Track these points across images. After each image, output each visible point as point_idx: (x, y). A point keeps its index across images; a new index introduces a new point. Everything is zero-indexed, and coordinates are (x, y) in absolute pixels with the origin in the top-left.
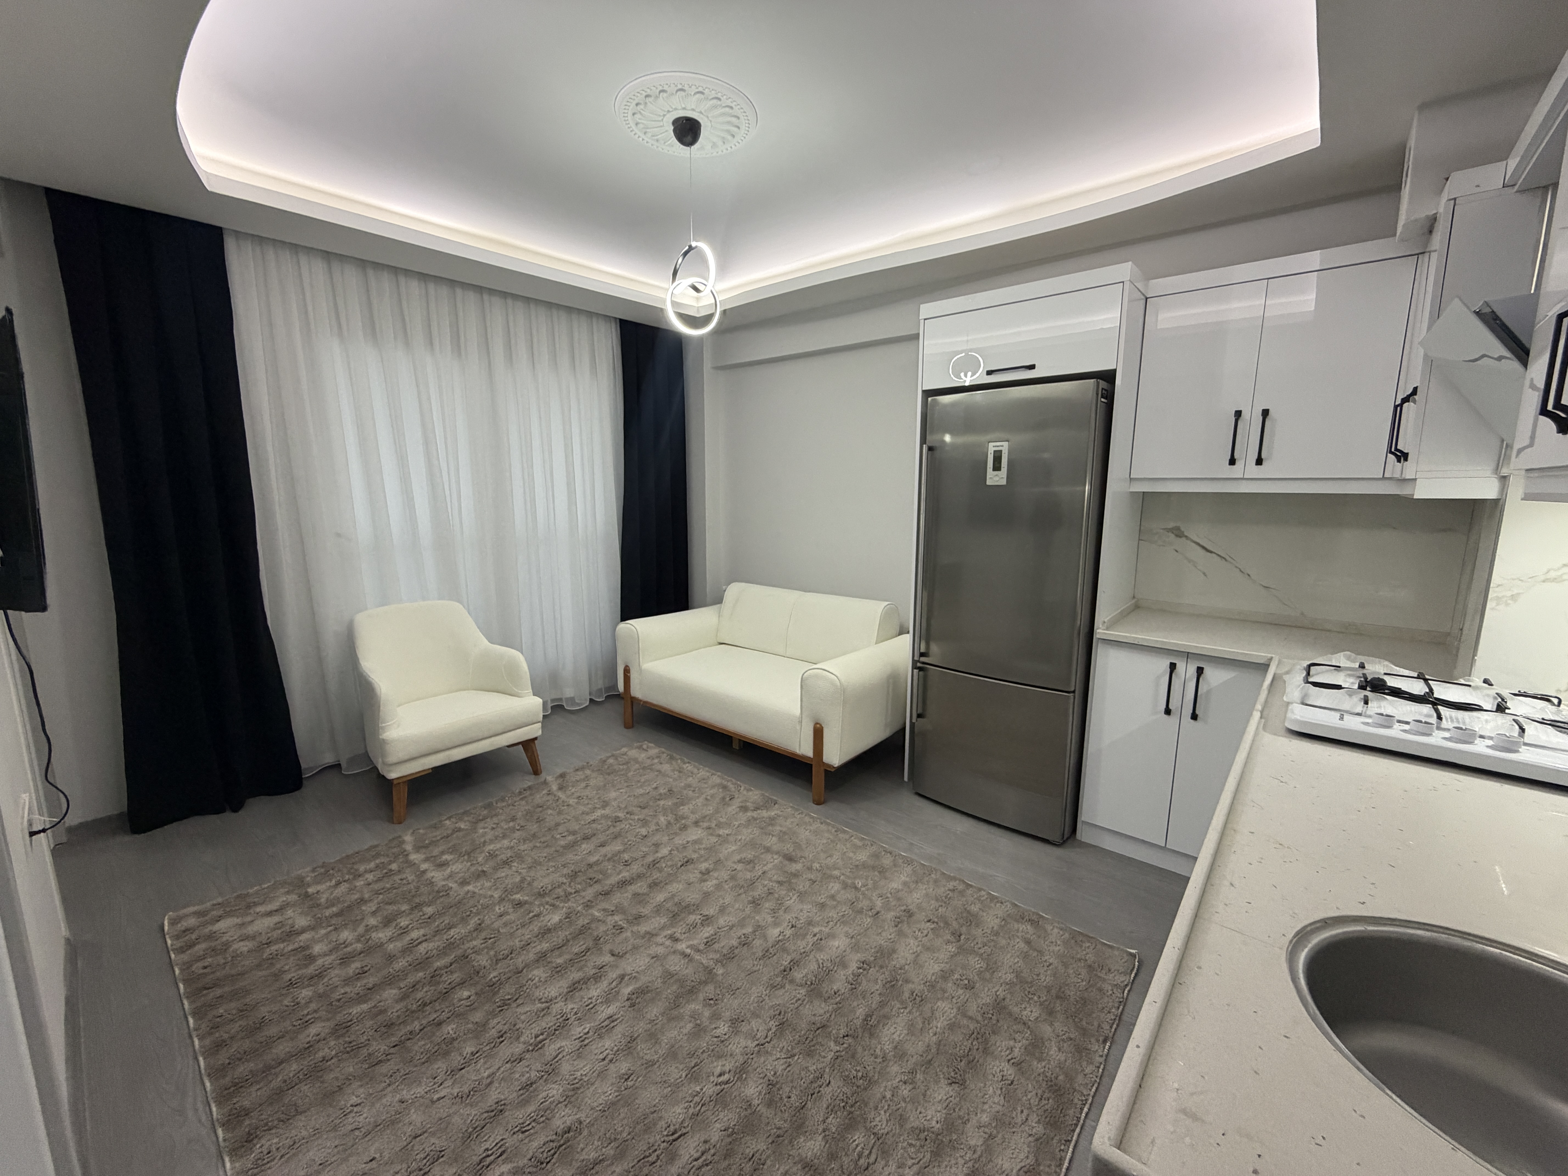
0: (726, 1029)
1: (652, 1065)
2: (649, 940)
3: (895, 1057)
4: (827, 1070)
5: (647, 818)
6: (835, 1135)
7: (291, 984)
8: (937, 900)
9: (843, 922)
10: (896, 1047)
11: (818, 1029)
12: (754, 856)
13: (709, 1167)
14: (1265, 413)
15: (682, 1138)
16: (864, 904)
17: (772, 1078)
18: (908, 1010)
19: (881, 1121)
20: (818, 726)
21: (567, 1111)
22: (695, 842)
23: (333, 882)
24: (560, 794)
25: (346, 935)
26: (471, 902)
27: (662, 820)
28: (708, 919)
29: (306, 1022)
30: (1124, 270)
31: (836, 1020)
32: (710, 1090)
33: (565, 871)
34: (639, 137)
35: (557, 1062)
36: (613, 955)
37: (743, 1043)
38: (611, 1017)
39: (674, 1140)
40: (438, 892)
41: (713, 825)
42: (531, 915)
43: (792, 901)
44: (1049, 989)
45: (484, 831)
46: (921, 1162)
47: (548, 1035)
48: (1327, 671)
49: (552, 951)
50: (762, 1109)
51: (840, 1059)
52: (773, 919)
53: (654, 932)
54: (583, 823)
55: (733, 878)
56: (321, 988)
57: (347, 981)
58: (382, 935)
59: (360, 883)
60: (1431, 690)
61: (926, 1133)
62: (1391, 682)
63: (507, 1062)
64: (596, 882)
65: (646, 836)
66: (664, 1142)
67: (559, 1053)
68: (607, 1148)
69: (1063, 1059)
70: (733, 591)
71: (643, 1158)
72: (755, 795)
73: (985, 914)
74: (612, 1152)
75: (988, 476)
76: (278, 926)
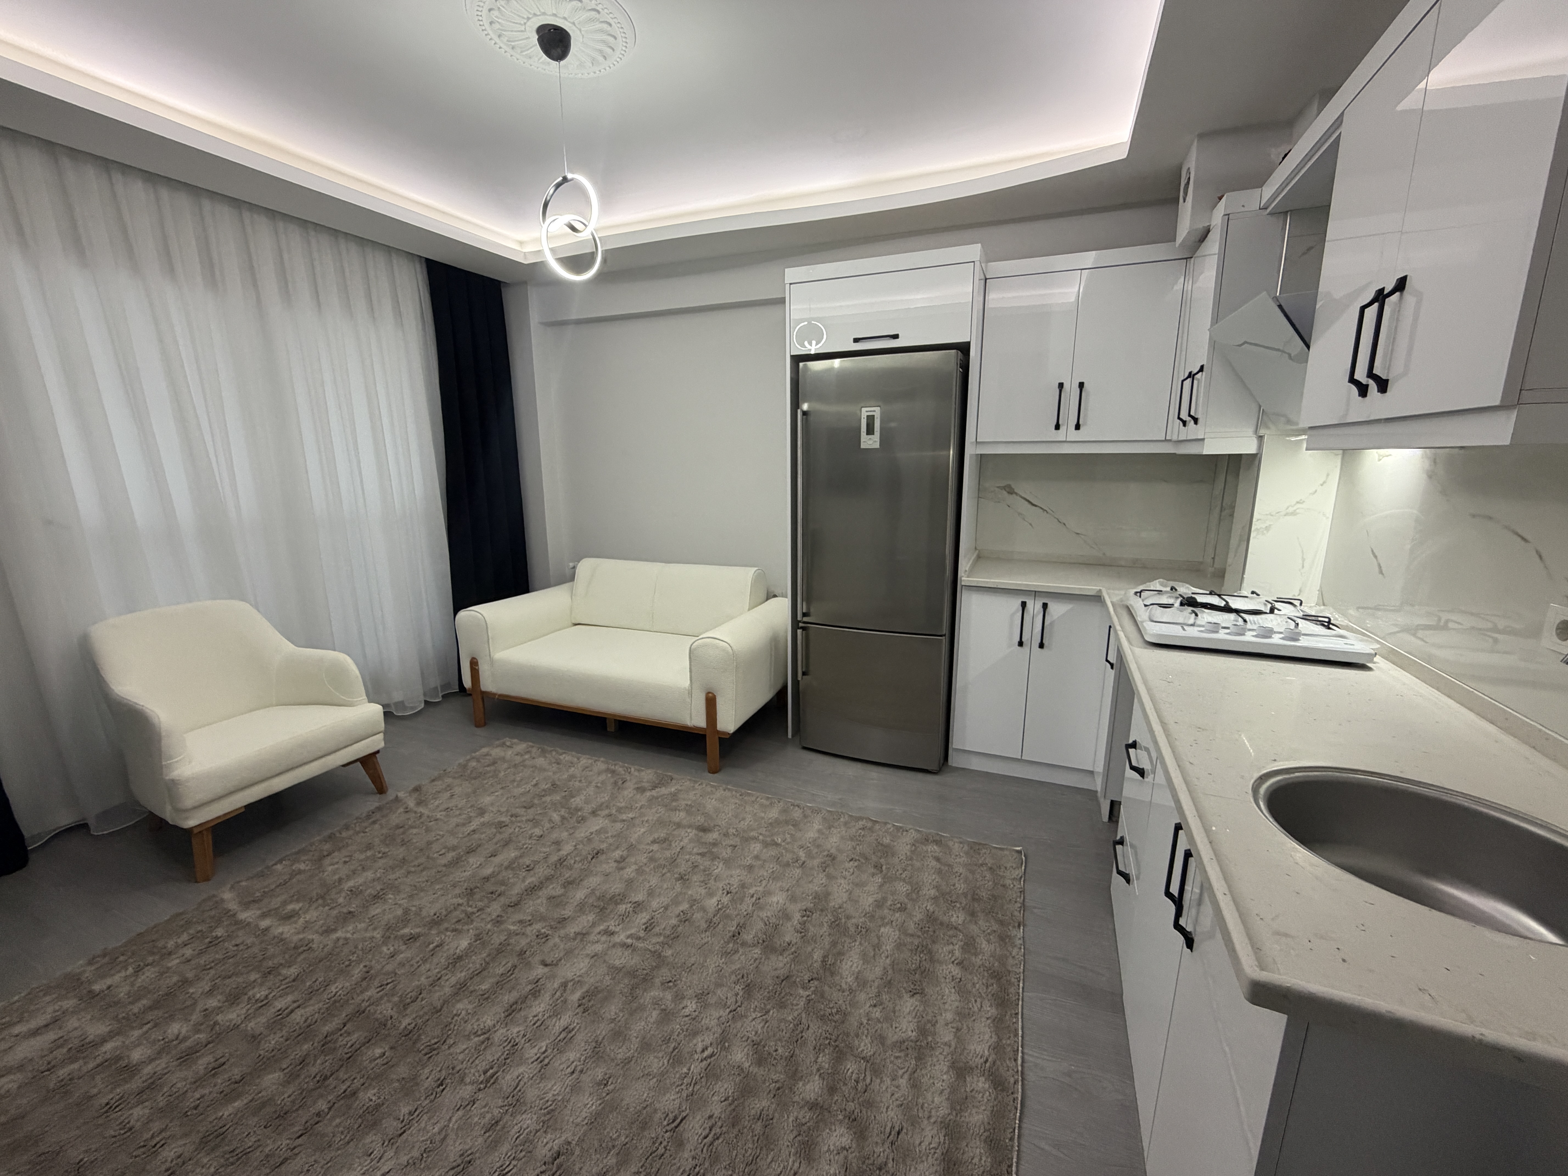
0: (694, 1006)
1: (629, 1062)
2: (582, 940)
3: (858, 986)
4: (804, 1015)
5: (536, 817)
6: (830, 1071)
7: (109, 1107)
8: (852, 839)
9: (774, 879)
10: (857, 978)
11: (783, 981)
12: (667, 834)
13: (720, 1140)
14: (1081, 385)
15: (684, 1121)
16: (788, 857)
17: (755, 1038)
18: (857, 943)
19: (865, 1046)
20: (710, 695)
21: (549, 1136)
22: (598, 832)
23: (130, 970)
24: (421, 809)
25: (175, 1028)
26: (346, 950)
27: (556, 817)
28: (639, 905)
29: (154, 1147)
30: (974, 251)
31: (796, 968)
32: (696, 1068)
33: (457, 891)
34: (491, 39)
35: (520, 1091)
36: (546, 965)
37: (716, 1014)
38: (567, 1028)
39: (676, 1127)
40: (296, 948)
41: (614, 812)
42: (431, 946)
43: (719, 869)
44: (965, 895)
45: (333, 869)
46: (910, 1070)
47: (499, 1067)
48: (1154, 595)
49: (471, 978)
50: (754, 1070)
51: (812, 1002)
52: (707, 890)
53: (584, 932)
54: (461, 836)
55: (652, 859)
56: (161, 1101)
57: (198, 1082)
58: (233, 1015)
59: (173, 962)
60: (1227, 602)
61: (906, 1044)
62: (1200, 599)
63: (458, 1109)
64: (499, 895)
65: (541, 836)
66: (667, 1131)
67: (520, 1081)
68: (609, 1158)
69: (993, 949)
70: (585, 567)
71: (651, 1155)
72: (648, 775)
73: (895, 844)
74: (614, 1161)
75: (862, 440)
76: (57, 1044)
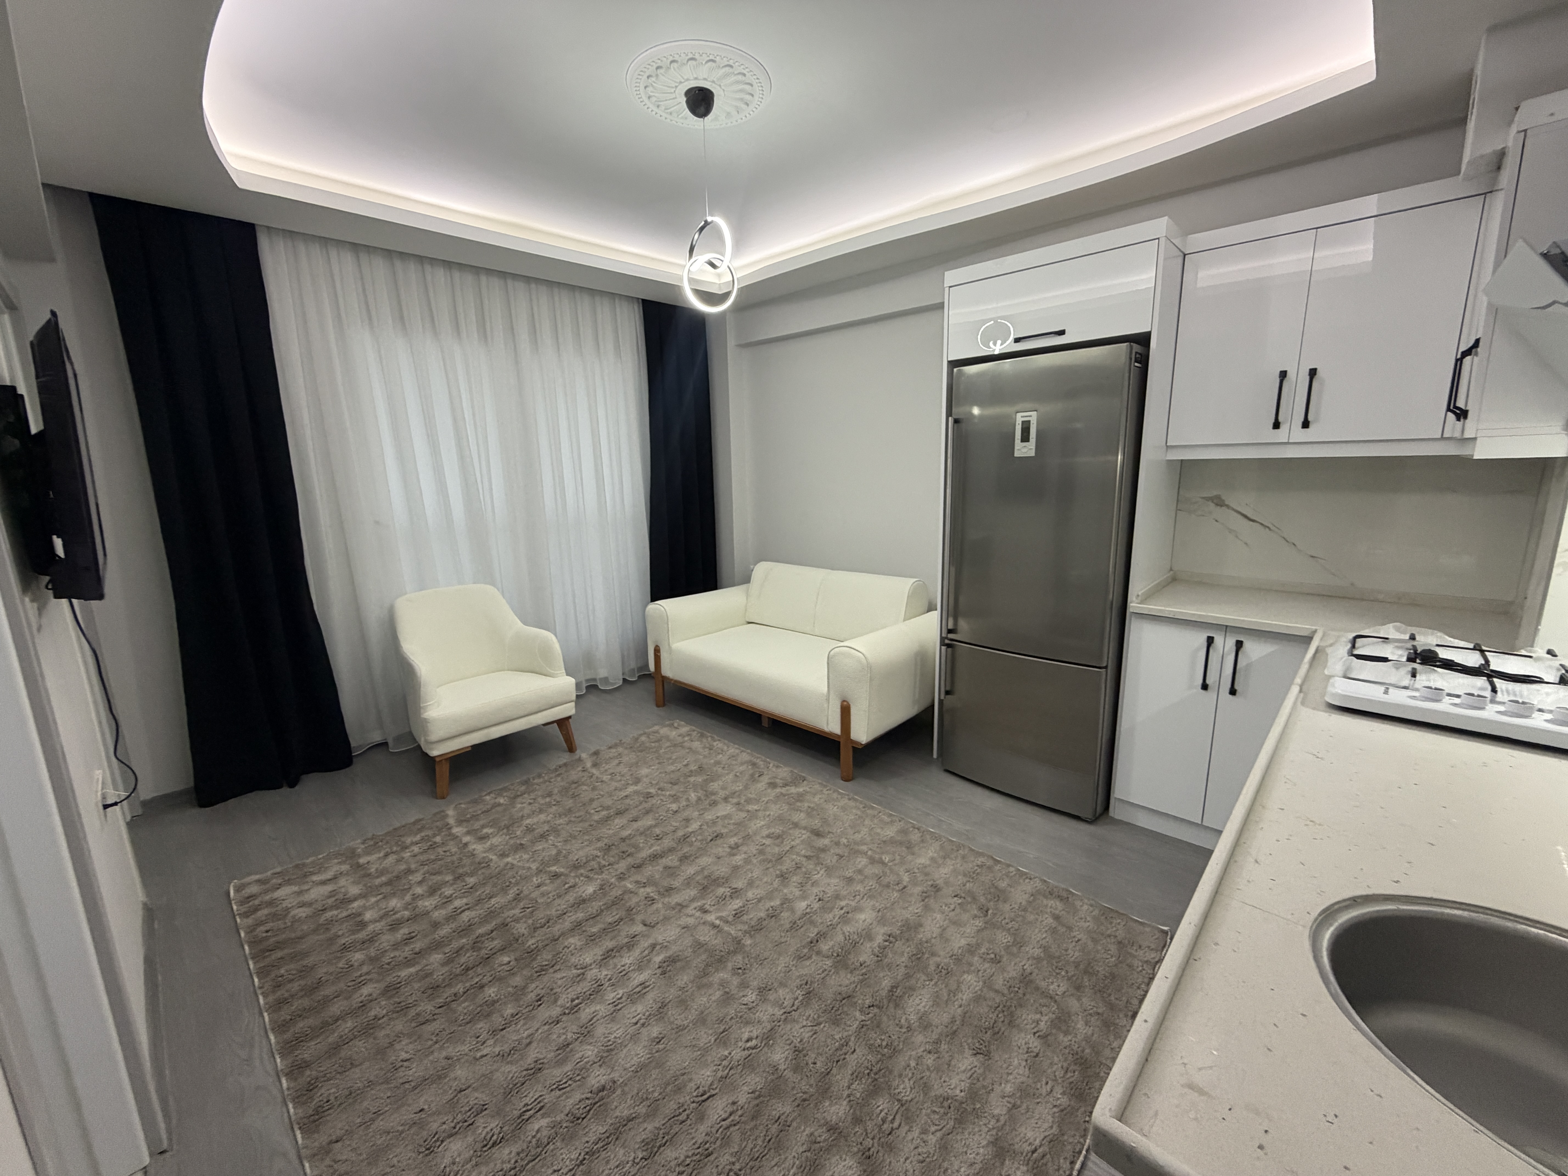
0: (754, 998)
1: (682, 1030)
2: (680, 911)
3: (919, 1027)
4: (853, 1039)
5: (678, 794)
6: (860, 1101)
7: (345, 948)
8: (965, 875)
9: (869, 897)
10: (921, 1018)
11: (844, 999)
12: (783, 831)
13: (737, 1127)
14: (1313, 373)
15: (711, 1099)
16: (892, 878)
17: (798, 1045)
18: (933, 983)
19: (905, 1088)
20: (845, 703)
21: (602, 1070)
22: (725, 817)
23: (382, 853)
24: (594, 771)
25: (394, 903)
26: (510, 873)
27: (693, 796)
28: (736, 892)
29: (360, 983)
30: (1160, 226)
31: (861, 990)
32: (738, 1054)
33: (599, 844)
34: (652, 111)
35: (592, 1025)
36: (645, 925)
37: (770, 1010)
38: (643, 983)
39: (703, 1101)
40: (479, 863)
41: (742, 801)
42: (567, 886)
43: (819, 875)
44: (1077, 965)
45: (522, 806)
46: (944, 1129)
47: (583, 1000)
48: (1373, 644)
49: (587, 920)
50: (788, 1074)
51: (865, 1028)
52: (801, 893)
53: (684, 904)
54: (615, 798)
55: (761, 852)
56: (372, 952)
57: (396, 946)
58: (428, 903)
59: (407, 855)
60: (1487, 662)
61: (949, 1101)
62: (1443, 654)
63: (545, 1024)
64: (628, 855)
65: (677, 811)
66: (693, 1102)
67: (594, 1017)
68: (640, 1107)
69: (1090, 1033)
70: (761, 570)
71: (673, 1117)
72: (783, 772)
73: (1013, 890)
74: (644, 1110)
75: (1016, 448)
76: (332, 894)
